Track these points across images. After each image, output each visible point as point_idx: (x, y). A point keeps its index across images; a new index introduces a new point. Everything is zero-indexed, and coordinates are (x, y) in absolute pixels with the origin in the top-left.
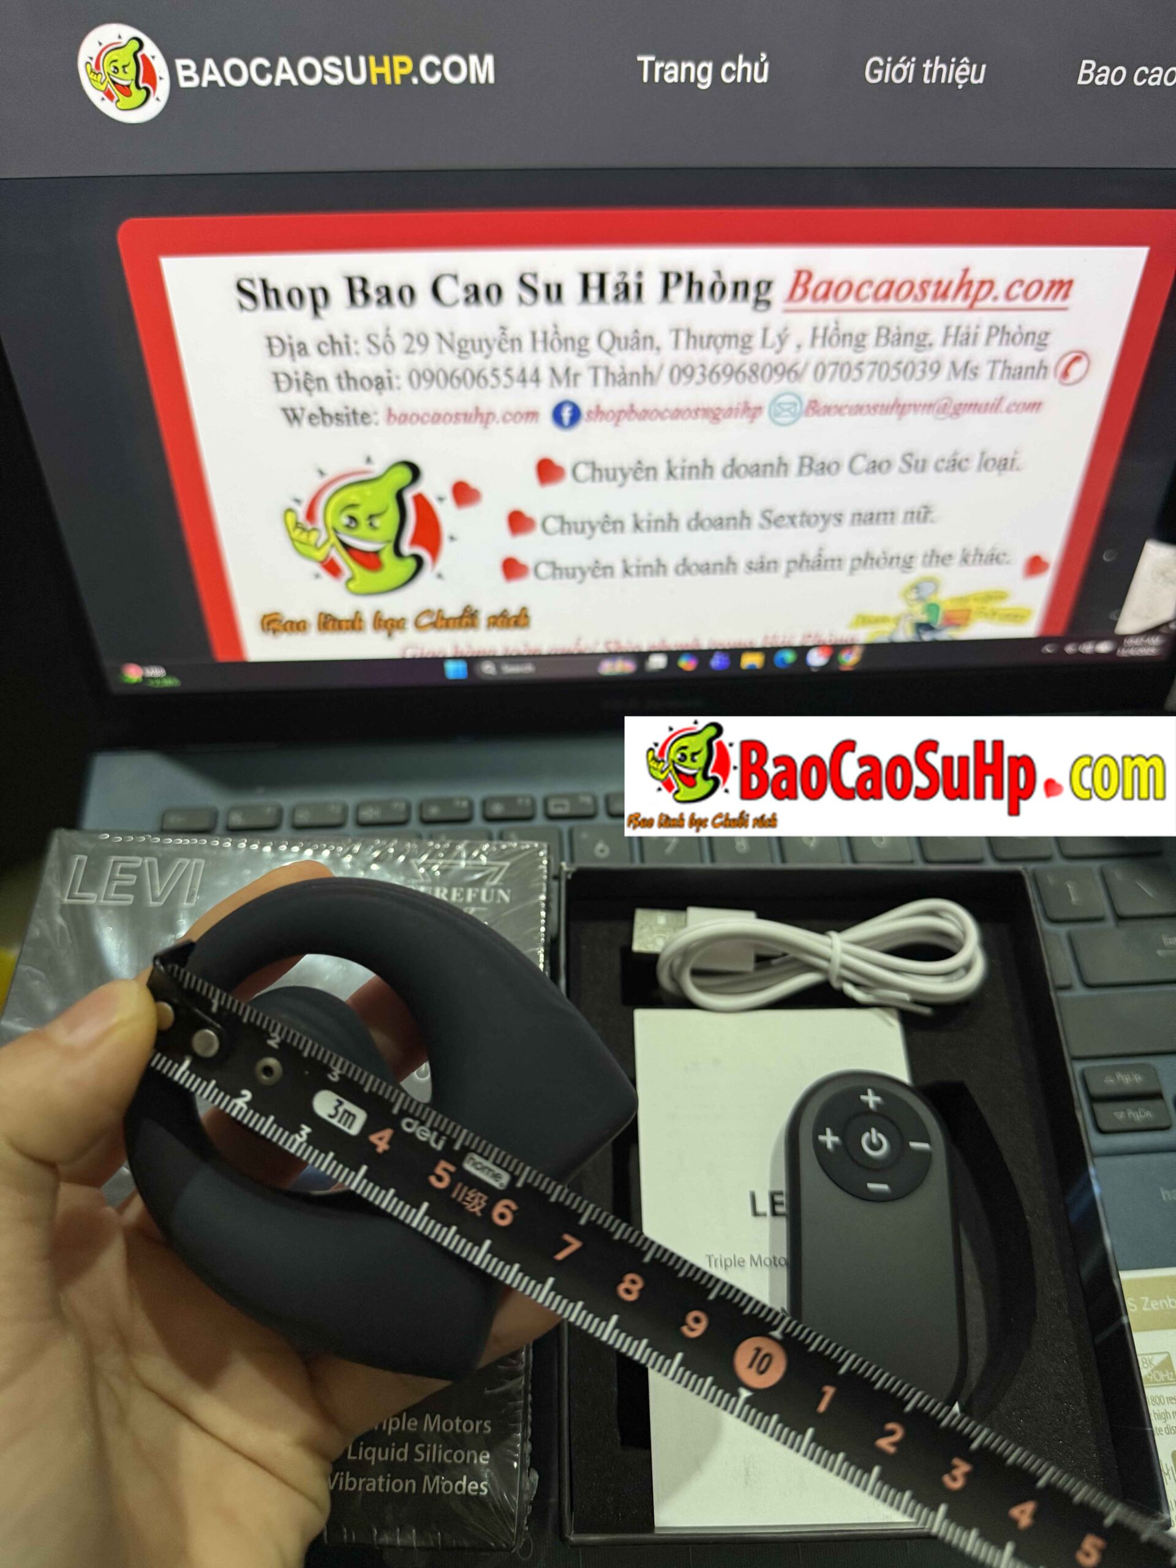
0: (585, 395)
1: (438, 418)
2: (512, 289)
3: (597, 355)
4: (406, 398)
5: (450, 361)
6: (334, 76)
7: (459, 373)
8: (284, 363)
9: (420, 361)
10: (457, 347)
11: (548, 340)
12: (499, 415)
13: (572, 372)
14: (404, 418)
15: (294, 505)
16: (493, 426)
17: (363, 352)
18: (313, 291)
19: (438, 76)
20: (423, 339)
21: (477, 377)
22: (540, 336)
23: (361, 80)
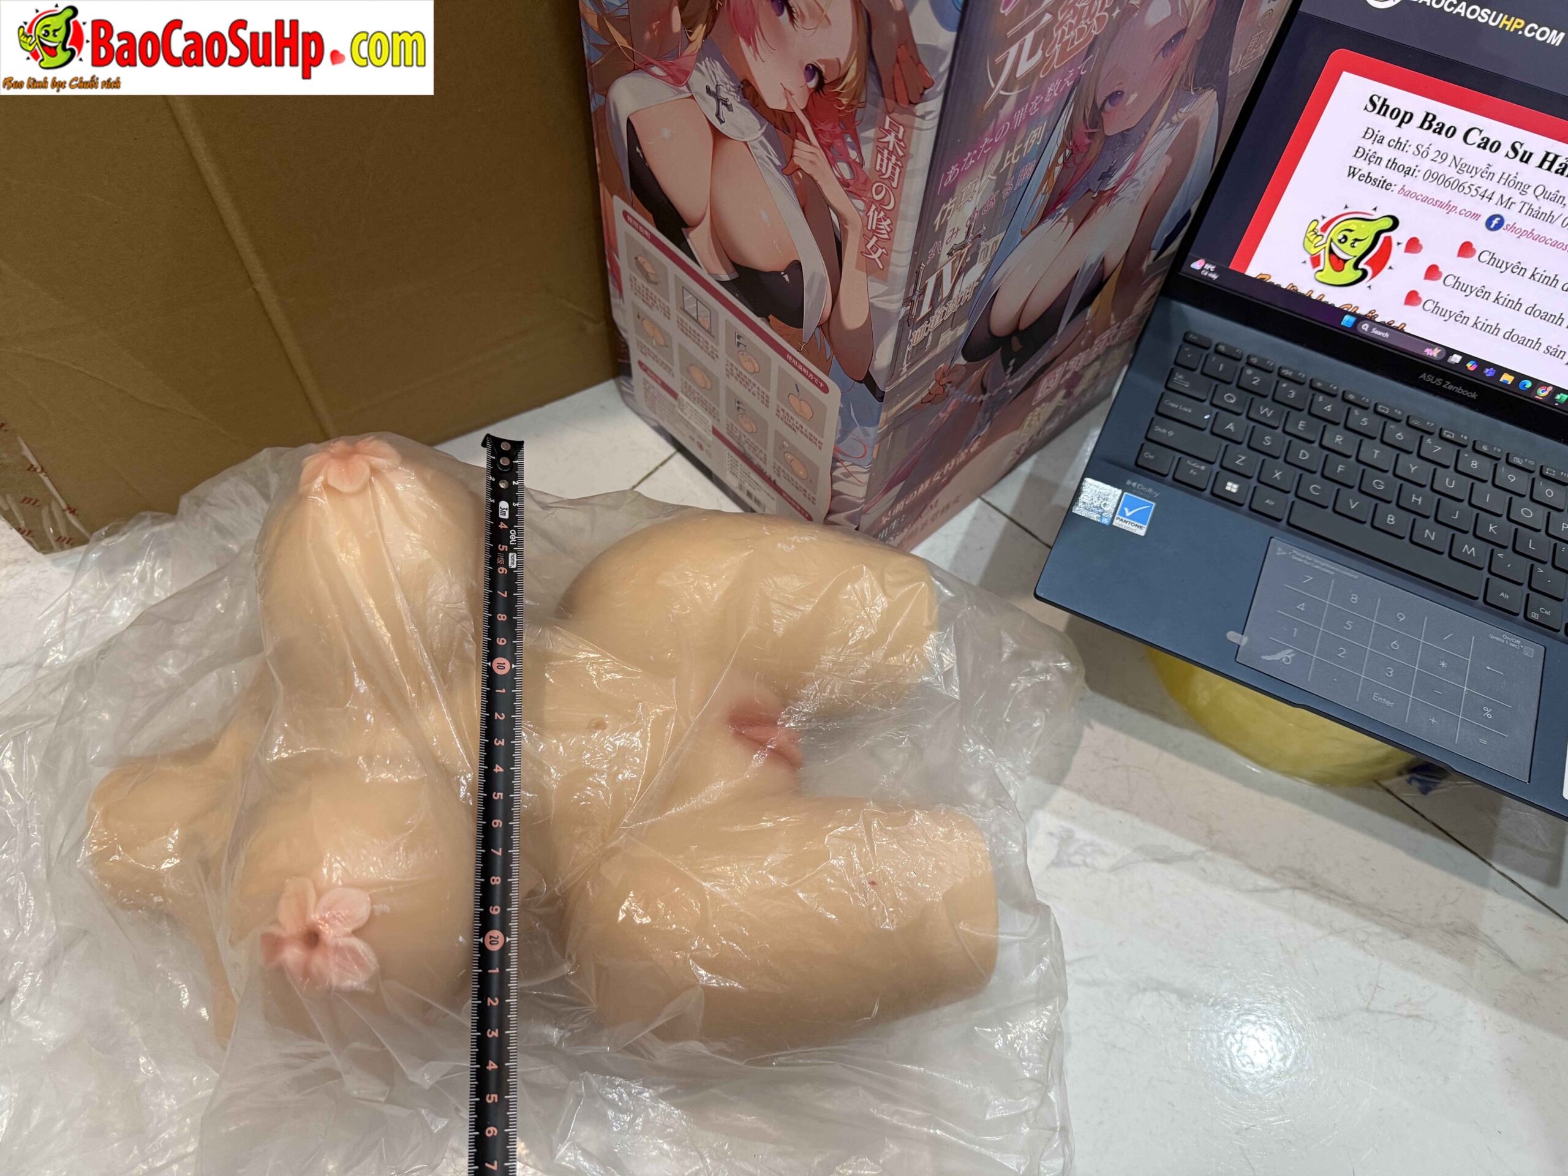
0: (1510, 216)
1: (1426, 200)
2: (1506, 148)
3: (1530, 197)
4: (1416, 184)
5: (1451, 173)
6: (1483, 18)
7: (1452, 180)
8: (1367, 144)
9: (1436, 168)
10: (1459, 167)
11: (1508, 180)
12: (1458, 211)
13: (1511, 201)
14: (1408, 194)
15: (1320, 219)
16: (1452, 214)
17: (1411, 152)
18: (1406, 113)
19: (1533, 34)
20: (1444, 157)
21: (1460, 186)
22: (1506, 176)
23: (1494, 24)
